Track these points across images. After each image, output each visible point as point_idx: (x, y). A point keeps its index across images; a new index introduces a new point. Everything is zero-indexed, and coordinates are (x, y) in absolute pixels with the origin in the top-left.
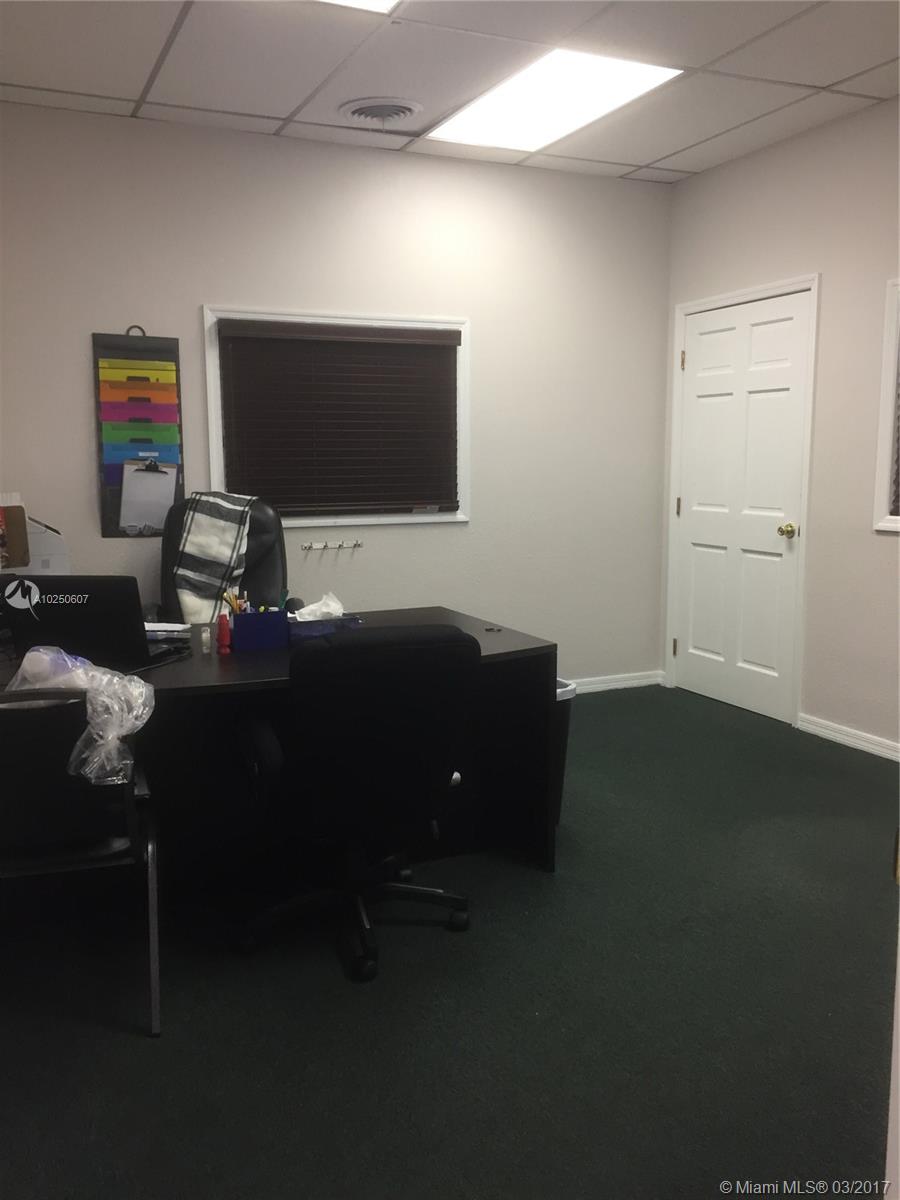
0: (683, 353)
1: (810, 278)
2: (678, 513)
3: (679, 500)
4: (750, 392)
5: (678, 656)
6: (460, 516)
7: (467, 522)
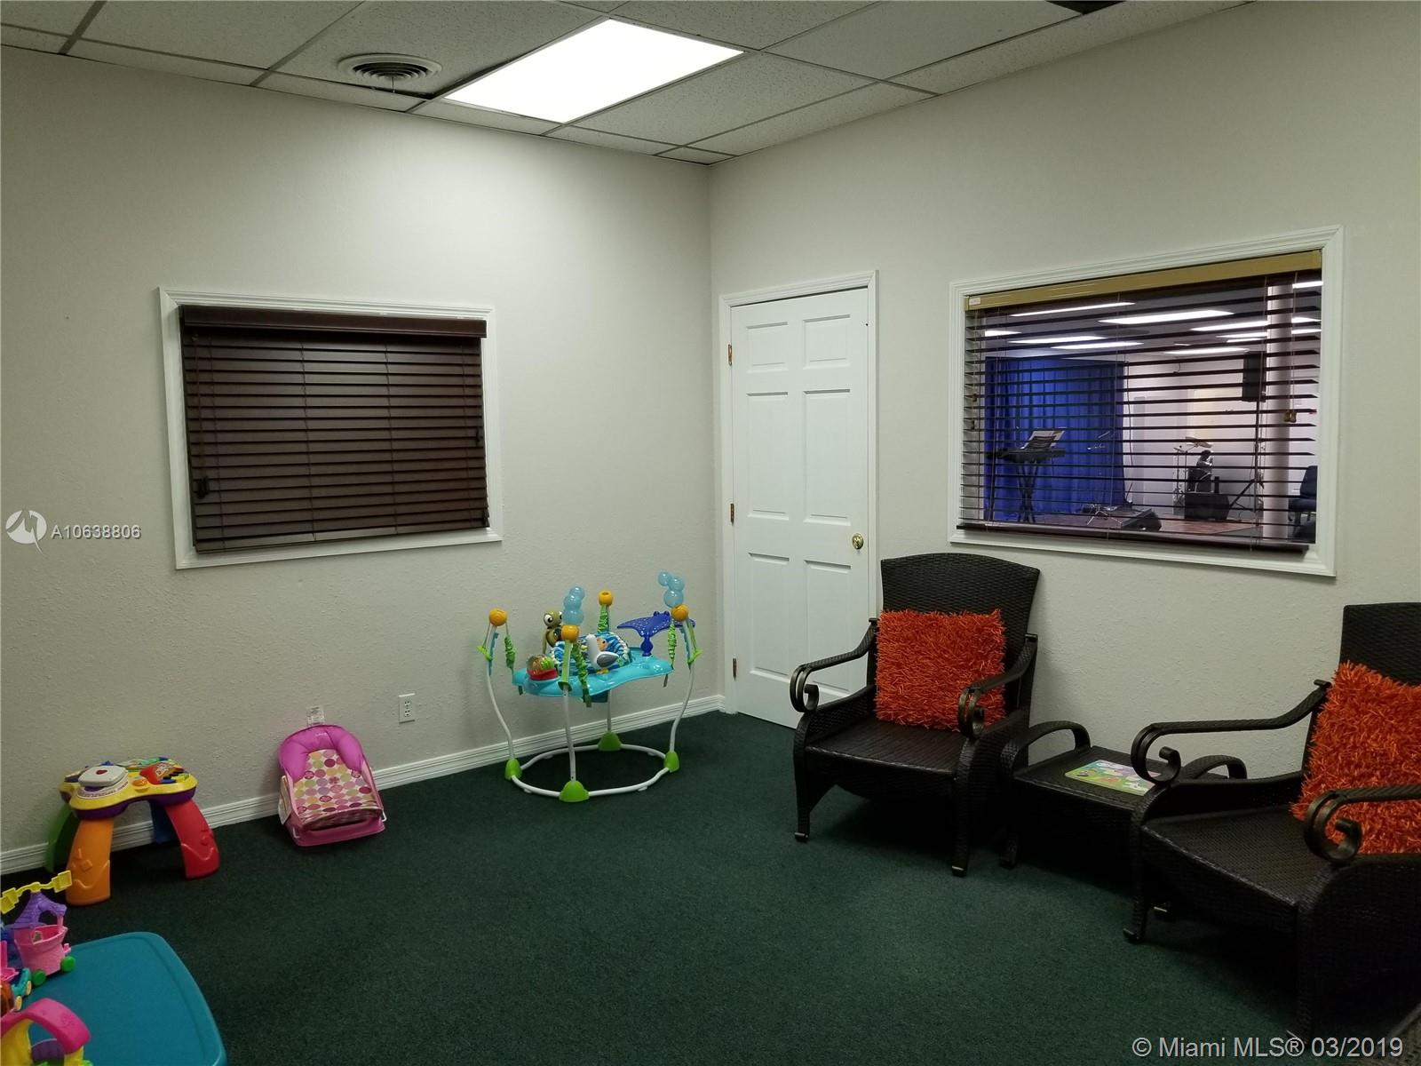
0: (730, 347)
1: (866, 275)
2: (732, 520)
3: (732, 506)
4: (807, 393)
5: (737, 678)
6: (491, 534)
7: (498, 542)
